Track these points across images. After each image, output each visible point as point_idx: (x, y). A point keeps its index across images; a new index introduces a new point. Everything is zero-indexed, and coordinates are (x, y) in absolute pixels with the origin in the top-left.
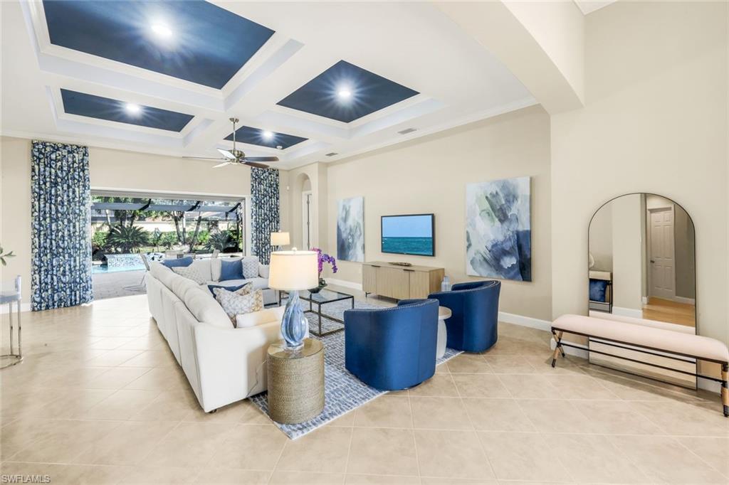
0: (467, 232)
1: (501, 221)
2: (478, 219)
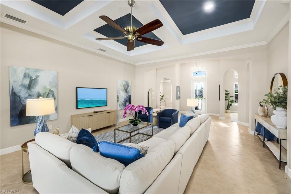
0: (118, 96)
1: (126, 92)
2: (121, 92)
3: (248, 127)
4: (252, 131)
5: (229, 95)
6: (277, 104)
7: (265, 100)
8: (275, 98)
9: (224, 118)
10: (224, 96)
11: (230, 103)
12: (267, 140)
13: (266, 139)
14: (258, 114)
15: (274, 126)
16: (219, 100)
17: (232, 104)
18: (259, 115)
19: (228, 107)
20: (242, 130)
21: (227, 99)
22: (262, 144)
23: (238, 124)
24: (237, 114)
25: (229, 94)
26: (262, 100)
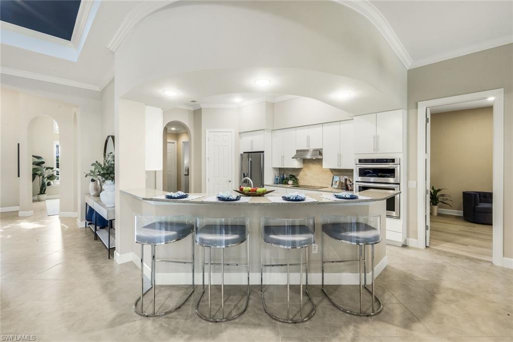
3: (77, 218)
4: (82, 222)
5: (43, 165)
6: (106, 176)
7: (92, 171)
8: (103, 169)
9: (31, 212)
10: (31, 167)
11: (46, 181)
12: (100, 228)
13: (98, 228)
14: (89, 194)
15: (103, 206)
16: (19, 176)
17: (52, 182)
18: (91, 196)
19: (41, 189)
20: (68, 226)
21: (39, 172)
22: (93, 236)
23: (60, 218)
24: (58, 200)
25: (43, 163)
26: (90, 172)
